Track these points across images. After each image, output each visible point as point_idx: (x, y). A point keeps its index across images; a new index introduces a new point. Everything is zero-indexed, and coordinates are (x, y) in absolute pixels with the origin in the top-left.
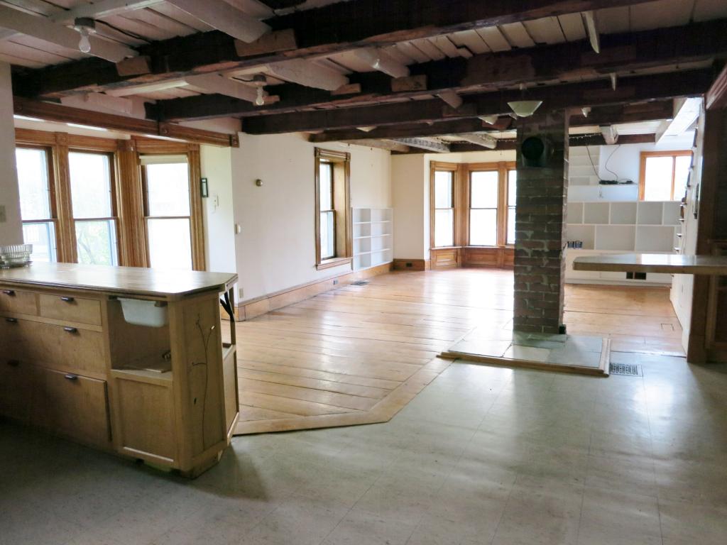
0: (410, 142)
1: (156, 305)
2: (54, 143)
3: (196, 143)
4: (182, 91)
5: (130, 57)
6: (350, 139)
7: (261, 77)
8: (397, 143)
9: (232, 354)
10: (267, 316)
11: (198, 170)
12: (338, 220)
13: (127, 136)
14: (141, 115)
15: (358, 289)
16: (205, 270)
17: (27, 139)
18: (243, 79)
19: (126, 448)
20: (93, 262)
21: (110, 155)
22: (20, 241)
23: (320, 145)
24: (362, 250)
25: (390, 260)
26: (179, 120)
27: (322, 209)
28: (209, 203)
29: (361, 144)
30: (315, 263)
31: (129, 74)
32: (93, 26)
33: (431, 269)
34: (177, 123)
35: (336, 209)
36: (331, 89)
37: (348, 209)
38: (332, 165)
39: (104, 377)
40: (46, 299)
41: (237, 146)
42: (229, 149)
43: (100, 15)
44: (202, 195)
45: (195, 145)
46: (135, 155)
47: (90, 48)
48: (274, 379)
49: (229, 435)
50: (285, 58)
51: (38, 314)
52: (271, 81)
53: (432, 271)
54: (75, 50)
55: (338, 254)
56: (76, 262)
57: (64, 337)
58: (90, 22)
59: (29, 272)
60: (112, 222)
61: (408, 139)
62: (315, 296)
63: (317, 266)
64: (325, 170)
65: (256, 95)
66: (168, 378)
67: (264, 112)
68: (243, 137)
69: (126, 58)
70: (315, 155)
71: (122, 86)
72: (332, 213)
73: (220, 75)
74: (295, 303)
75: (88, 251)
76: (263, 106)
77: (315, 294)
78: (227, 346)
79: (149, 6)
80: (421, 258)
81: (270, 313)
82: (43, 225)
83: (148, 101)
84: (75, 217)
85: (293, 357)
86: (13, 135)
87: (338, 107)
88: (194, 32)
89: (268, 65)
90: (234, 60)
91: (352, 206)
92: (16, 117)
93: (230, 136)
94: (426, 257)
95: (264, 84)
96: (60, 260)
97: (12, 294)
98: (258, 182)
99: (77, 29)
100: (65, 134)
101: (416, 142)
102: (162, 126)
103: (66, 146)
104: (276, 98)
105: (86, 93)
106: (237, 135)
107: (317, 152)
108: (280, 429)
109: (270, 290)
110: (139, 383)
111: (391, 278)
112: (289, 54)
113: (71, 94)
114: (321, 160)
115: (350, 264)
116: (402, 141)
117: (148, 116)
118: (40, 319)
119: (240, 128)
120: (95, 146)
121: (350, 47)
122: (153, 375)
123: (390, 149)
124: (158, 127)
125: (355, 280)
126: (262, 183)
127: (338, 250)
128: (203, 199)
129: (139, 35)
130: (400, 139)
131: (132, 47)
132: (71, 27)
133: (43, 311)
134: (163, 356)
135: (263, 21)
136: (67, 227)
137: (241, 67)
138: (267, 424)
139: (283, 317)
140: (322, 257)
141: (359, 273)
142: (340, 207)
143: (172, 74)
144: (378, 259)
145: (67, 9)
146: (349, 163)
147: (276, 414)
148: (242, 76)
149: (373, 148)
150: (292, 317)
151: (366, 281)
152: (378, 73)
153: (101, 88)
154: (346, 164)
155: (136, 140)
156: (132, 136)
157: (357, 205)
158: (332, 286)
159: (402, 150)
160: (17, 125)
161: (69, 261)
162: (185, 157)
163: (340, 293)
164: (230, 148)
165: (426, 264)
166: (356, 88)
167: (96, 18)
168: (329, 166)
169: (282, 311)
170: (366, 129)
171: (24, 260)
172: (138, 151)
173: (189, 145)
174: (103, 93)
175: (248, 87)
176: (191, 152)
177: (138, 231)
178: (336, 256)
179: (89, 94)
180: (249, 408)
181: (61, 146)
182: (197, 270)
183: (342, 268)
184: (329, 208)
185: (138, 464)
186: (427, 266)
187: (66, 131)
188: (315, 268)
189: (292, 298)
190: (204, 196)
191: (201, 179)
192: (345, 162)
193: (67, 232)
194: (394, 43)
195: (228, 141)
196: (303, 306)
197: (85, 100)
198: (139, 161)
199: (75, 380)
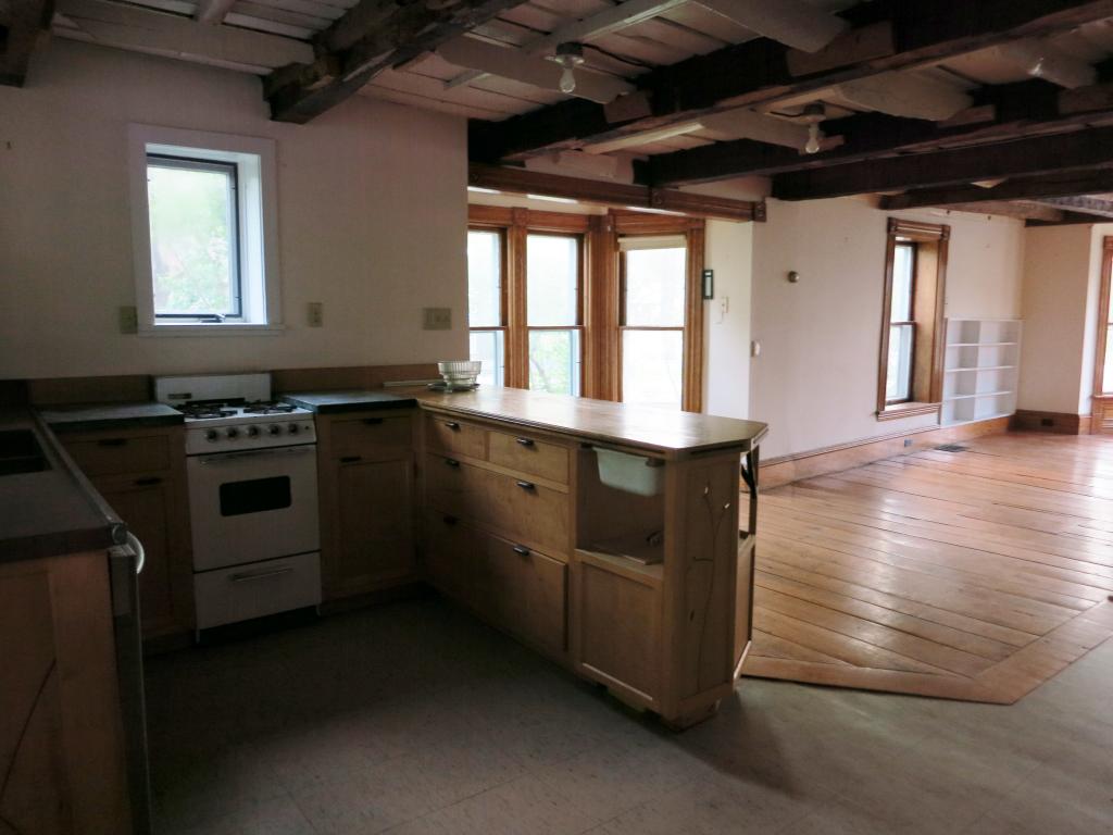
0: (1070, 203)
1: (647, 464)
2: (510, 223)
3: (701, 217)
4: (688, 139)
5: (623, 94)
6: (953, 202)
7: (818, 107)
8: (1039, 206)
9: (749, 550)
10: (789, 488)
11: (700, 258)
12: (919, 338)
13: (603, 210)
14: (627, 179)
15: (948, 457)
16: (699, 410)
17: (481, 218)
18: (788, 113)
19: (585, 665)
20: (547, 387)
21: (580, 238)
22: (465, 357)
23: (897, 214)
24: (958, 391)
25: (1009, 412)
26: (680, 183)
27: (893, 320)
28: (713, 309)
29: (970, 210)
30: (875, 410)
31: (620, 119)
32: (580, 54)
33: (1090, 434)
34: (677, 188)
35: (918, 320)
36: (939, 119)
37: (941, 320)
38: (916, 247)
39: (565, 558)
40: (498, 439)
41: (763, 219)
42: (749, 225)
43: (591, 37)
44: (704, 297)
45: (697, 220)
46: (613, 235)
47: (574, 86)
48: (804, 594)
49: (735, 675)
50: (871, 72)
51: (487, 459)
52: (833, 113)
53: (1092, 437)
54: (553, 91)
55: (916, 396)
56: (527, 387)
57: (516, 493)
58: (576, 48)
59: (475, 399)
60: (576, 332)
61: (1065, 199)
62: (870, 464)
63: (877, 413)
64: (902, 256)
65: (807, 139)
66: (655, 574)
67: (816, 164)
68: (773, 205)
69: (619, 96)
70: (889, 230)
71: (610, 138)
72: (910, 327)
73: (752, 110)
74: (837, 472)
75: (542, 372)
76: (817, 153)
77: (871, 460)
78: (744, 535)
79: (661, 15)
80: (1073, 412)
81: (796, 484)
82: (490, 335)
83: (638, 157)
84: (530, 323)
85: (835, 562)
86: (466, 213)
87: (941, 148)
88: (722, 46)
89: (836, 86)
90: (784, 83)
91: (946, 316)
92: (470, 189)
93: (753, 205)
94: (1084, 409)
95: (822, 118)
96: (507, 384)
97: (456, 428)
98: (791, 276)
99: (559, 60)
100: (525, 210)
101: (1081, 203)
102: (656, 193)
103: (524, 227)
104: (837, 141)
105: (558, 150)
106: (763, 204)
107: (892, 226)
108: (814, 680)
109: (798, 448)
110: (613, 574)
111: (1009, 443)
112: (882, 63)
113: (540, 154)
114: (898, 239)
115: (935, 415)
116: (1055, 202)
117: (637, 180)
118: (488, 466)
119: (770, 192)
120: (560, 226)
121: (991, 42)
122: (633, 566)
123: (1024, 216)
124: (650, 195)
125: (941, 442)
126: (797, 278)
127: (915, 390)
128: (706, 302)
129: (639, 60)
130: (1049, 199)
131: (628, 80)
132: (549, 58)
133: (493, 455)
134: (648, 539)
135: (837, 14)
136: (518, 337)
137: (792, 93)
138: (791, 666)
139: (819, 493)
140: (887, 399)
141: (949, 431)
142: (926, 316)
143: (682, 114)
144: (987, 408)
145: (547, 33)
146: (947, 242)
147: (807, 652)
148: (786, 109)
149: (993, 216)
150: (834, 495)
151: (961, 445)
152: (1037, 81)
153: (580, 143)
154: (941, 245)
155: (615, 216)
156: (610, 210)
157: (955, 314)
158: (901, 450)
159: (1049, 218)
160: (472, 200)
161: (518, 386)
162: (681, 238)
163: (913, 461)
164: (751, 223)
165: (1081, 424)
166: (988, 113)
167: (584, 42)
168: (909, 249)
169: (816, 483)
170: (986, 184)
171: (470, 382)
172: (617, 230)
173: (690, 220)
174: (579, 150)
175: (792, 125)
176: (692, 230)
177: (610, 345)
178: (911, 398)
179: (562, 153)
180: (765, 636)
181: (519, 227)
182: (688, 410)
183: (921, 420)
184: (905, 318)
185: (600, 691)
186: (1082, 427)
187: (525, 206)
188: (874, 418)
189: (832, 464)
190: (707, 298)
191: (704, 272)
192: (940, 241)
193: (519, 345)
194: (1075, 25)
195: (749, 212)
196: (848, 478)
197: (556, 160)
198: (617, 246)
199: (526, 554)
